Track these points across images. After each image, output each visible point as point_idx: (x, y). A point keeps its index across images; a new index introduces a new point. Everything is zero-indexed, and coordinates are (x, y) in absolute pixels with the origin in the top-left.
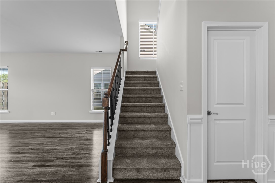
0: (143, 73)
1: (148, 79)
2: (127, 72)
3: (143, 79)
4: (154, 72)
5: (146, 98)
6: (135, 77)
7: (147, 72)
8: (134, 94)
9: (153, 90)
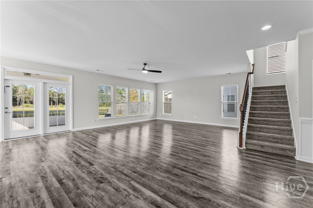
0: (270, 88)
1: (275, 93)
2: (254, 88)
3: (270, 93)
4: (284, 87)
5: (271, 108)
6: (261, 92)
7: (275, 87)
8: (260, 105)
9: (279, 102)
